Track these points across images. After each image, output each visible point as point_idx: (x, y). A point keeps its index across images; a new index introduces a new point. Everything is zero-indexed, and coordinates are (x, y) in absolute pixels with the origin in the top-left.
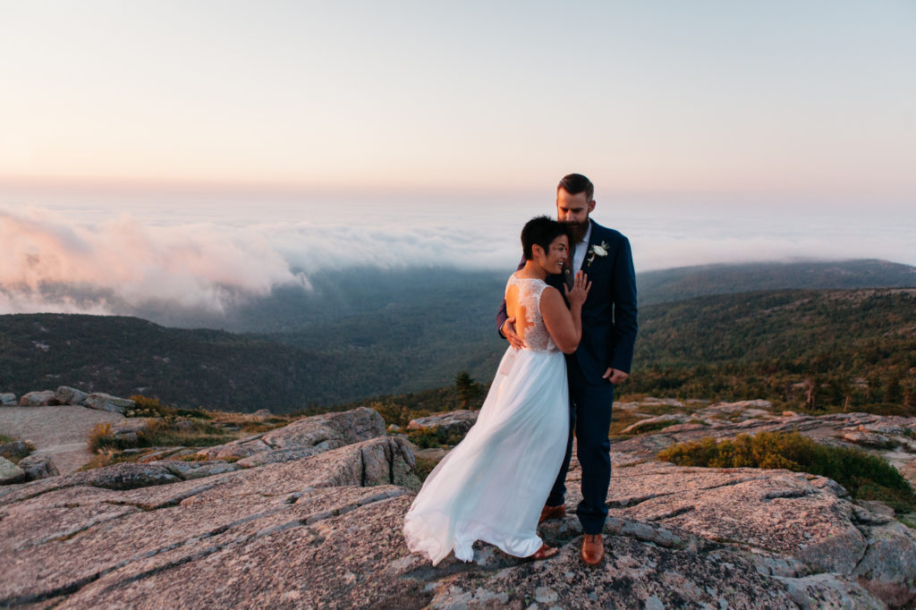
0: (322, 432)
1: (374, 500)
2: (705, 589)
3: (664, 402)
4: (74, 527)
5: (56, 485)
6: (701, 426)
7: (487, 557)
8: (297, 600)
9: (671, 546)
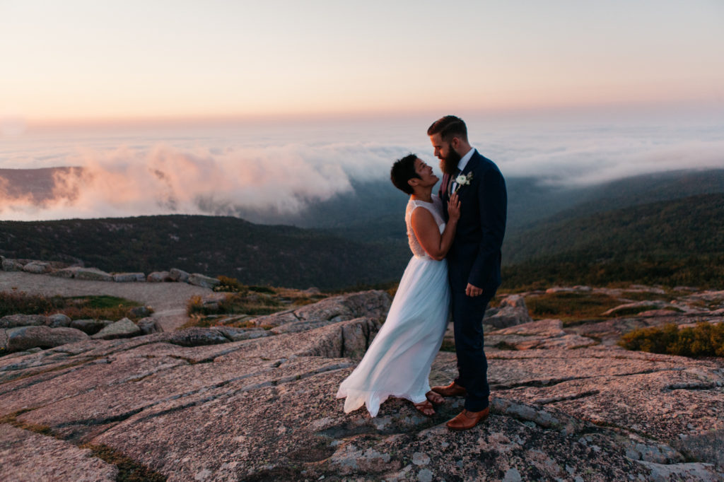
0: (337, 309)
1: (328, 370)
2: (564, 467)
3: (647, 290)
4: (146, 372)
5: (148, 341)
6: (674, 312)
7: (385, 424)
8: (241, 443)
9: (548, 427)
